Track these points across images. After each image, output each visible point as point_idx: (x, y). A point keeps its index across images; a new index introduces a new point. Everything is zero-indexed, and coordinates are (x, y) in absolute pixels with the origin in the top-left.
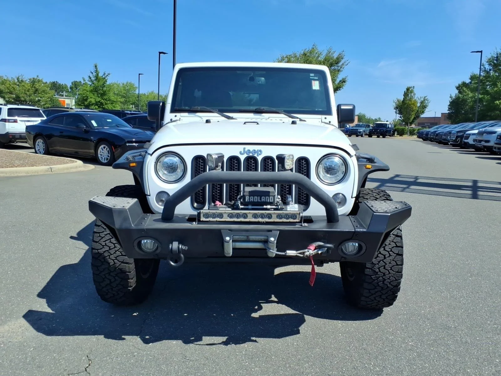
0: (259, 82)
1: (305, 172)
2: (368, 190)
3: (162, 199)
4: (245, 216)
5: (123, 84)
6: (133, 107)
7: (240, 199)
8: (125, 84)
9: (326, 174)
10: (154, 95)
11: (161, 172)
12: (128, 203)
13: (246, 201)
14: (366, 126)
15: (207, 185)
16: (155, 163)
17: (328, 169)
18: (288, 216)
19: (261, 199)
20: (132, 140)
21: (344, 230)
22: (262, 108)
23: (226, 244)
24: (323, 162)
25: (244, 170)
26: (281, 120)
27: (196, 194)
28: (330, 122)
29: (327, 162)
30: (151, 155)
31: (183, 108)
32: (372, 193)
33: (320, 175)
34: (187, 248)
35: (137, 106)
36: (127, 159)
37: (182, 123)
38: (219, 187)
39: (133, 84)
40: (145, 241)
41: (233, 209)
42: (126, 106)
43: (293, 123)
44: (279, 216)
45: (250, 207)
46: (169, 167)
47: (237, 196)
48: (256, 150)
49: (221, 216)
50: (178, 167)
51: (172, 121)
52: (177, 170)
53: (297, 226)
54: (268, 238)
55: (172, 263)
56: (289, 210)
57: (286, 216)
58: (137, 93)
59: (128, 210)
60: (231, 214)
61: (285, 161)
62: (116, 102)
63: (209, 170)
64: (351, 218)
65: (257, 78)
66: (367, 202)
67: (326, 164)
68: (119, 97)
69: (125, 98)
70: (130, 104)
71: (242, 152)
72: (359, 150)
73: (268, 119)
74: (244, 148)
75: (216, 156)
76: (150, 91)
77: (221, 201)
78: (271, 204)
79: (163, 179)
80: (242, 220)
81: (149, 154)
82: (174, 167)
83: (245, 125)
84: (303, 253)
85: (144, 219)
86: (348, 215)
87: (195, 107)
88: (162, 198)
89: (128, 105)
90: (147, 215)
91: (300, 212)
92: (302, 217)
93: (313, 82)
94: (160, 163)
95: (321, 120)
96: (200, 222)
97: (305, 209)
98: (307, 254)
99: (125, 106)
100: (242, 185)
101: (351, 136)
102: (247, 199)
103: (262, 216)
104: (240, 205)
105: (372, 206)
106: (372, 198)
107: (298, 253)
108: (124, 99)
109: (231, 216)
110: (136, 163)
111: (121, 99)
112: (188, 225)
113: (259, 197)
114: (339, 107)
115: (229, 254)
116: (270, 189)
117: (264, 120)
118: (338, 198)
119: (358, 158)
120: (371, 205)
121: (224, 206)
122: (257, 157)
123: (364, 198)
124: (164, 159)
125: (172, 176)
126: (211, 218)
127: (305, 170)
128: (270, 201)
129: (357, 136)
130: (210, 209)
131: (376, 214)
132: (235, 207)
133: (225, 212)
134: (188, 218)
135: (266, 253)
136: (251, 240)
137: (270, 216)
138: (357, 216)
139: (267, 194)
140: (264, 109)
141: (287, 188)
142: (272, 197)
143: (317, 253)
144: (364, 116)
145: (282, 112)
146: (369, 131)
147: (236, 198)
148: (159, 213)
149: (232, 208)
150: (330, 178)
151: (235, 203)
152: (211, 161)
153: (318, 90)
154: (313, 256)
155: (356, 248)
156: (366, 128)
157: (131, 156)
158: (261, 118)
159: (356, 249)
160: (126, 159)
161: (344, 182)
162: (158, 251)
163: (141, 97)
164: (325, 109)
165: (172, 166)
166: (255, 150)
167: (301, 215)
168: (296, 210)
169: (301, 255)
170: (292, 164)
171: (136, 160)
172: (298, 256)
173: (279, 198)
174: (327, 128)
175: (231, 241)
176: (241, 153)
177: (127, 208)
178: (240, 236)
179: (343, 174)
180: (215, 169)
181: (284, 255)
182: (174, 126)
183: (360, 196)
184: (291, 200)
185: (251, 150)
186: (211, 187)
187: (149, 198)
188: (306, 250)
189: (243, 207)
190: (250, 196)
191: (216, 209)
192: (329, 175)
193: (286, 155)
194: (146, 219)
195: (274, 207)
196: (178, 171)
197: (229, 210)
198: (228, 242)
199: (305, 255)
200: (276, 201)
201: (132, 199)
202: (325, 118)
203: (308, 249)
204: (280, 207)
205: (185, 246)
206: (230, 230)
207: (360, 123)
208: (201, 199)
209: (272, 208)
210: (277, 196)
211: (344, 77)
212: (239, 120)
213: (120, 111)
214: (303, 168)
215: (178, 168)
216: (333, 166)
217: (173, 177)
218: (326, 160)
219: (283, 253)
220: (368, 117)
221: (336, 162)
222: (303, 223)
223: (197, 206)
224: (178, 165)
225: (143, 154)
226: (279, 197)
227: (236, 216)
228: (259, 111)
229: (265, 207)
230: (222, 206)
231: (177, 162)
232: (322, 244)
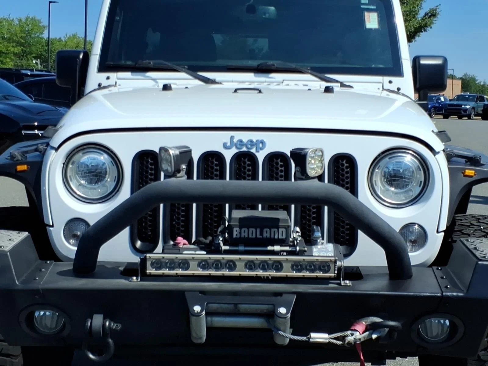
0: (265, 14)
1: (347, 183)
2: (471, 219)
3: (75, 232)
4: (231, 265)
5: (20, 21)
6: (39, 63)
7: (223, 233)
8: (24, 20)
9: (388, 187)
10: (77, 41)
11: (75, 181)
12: (10, 240)
13: (234, 236)
14: (477, 98)
15: (162, 205)
16: (64, 164)
17: (391, 176)
18: (314, 266)
19: (261, 233)
20: (33, 124)
21: (422, 294)
22: (271, 63)
23: (193, 319)
24: (382, 163)
25: (230, 178)
26: (307, 85)
27: (140, 222)
28: (399, 89)
29: (390, 164)
30: (57, 149)
31: (123, 62)
32: (478, 224)
33: (376, 188)
34: (120, 326)
35: (45, 61)
36: (12, 157)
37: (121, 90)
38: (183, 211)
39: (38, 20)
40: (42, 313)
41: (208, 253)
42: (24, 62)
43: (328, 90)
44: (297, 266)
45: (241, 248)
46: (89, 172)
47: (217, 227)
48: (254, 141)
49: (186, 265)
50: (106, 172)
51: (100, 87)
52: (105, 177)
53: (331, 285)
54: (274, 309)
55: (91, 356)
56: (317, 255)
57: (310, 266)
58: (45, 38)
59: (10, 254)
60: (205, 261)
61: (308, 162)
62: (5, 53)
63: (165, 178)
64: (436, 271)
65: (261, 8)
66: (467, 240)
67: (387, 168)
68: (11, 45)
69: (24, 47)
70: (33, 57)
71: (228, 144)
72: (450, 140)
73: (282, 84)
74: (232, 138)
75: (177, 152)
76: (70, 34)
77: (188, 237)
78: (282, 242)
79: (79, 195)
80: (226, 272)
81: (53, 148)
82: (100, 173)
83: (235, 94)
84: (343, 338)
85: (41, 270)
86: (431, 266)
87: (144, 62)
88: (77, 230)
89: (28, 60)
90: (46, 263)
91: (337, 258)
92: (340, 269)
93: (366, 14)
94: (72, 164)
95: (381, 85)
96: (145, 277)
97: (348, 252)
98: (350, 339)
99: (22, 61)
100: (227, 205)
101: (448, 118)
102: (236, 232)
103: (264, 266)
104: (222, 244)
105: (475, 248)
106: (478, 233)
107: (332, 338)
108: (20, 48)
109: (204, 264)
110: (27, 165)
111: (16, 49)
112: (122, 283)
113: (258, 230)
114: (416, 61)
115: (201, 338)
116: (281, 214)
117: (273, 86)
118: (412, 233)
119: (450, 157)
120: (473, 246)
121: (192, 246)
122: (257, 154)
123: (463, 234)
124: (82, 157)
125: (95, 189)
126: (166, 268)
127: (347, 178)
128: (280, 237)
129: (460, 117)
130: (165, 251)
131: (483, 264)
132: (213, 248)
133: (193, 258)
134: (124, 269)
135: (272, 338)
136: (242, 311)
137: (278, 266)
138: (447, 267)
139: (274, 223)
140: (274, 65)
141: (314, 213)
142: (284, 230)
143: (369, 338)
144: (473, 79)
145: (308, 71)
146: (482, 109)
147: (216, 232)
148: (69, 259)
149: (208, 250)
150: (396, 193)
151: (213, 240)
152: (167, 160)
153: (375, 30)
154: (362, 343)
155: (445, 329)
156: (476, 102)
157: (18, 153)
158: (267, 82)
159: (445, 331)
160: (10, 158)
161: (422, 202)
162: (66, 332)
163: (52, 44)
164: (391, 66)
165: (96, 170)
166: (251, 141)
167: (339, 263)
168: (330, 255)
169: (339, 343)
170: (320, 167)
171: (29, 160)
172: (333, 344)
173: (297, 232)
174: (393, 101)
175: (204, 313)
176: (225, 146)
177: (7, 249)
178: (222, 305)
179: (420, 186)
180: (173, 175)
181: (306, 341)
182: (105, 96)
183: (456, 229)
184: (320, 235)
185: (245, 140)
186: (168, 209)
187: (50, 230)
188: (349, 332)
189: (227, 248)
190: (240, 229)
191: (177, 251)
192: (393, 189)
193: (309, 149)
194: (43, 270)
195: (287, 248)
196: (107, 180)
197: (202, 254)
198: (198, 315)
199: (347, 342)
200: (292, 237)
201: (19, 233)
202: (390, 82)
203: (352, 330)
204: (298, 248)
205: (115, 322)
206: (203, 292)
207: (466, 93)
208: (150, 233)
209: (283, 251)
210: (294, 227)
211: (433, 6)
212: (226, 85)
213: (11, 69)
214: (343, 175)
215: (106, 174)
216: (401, 170)
217: (98, 191)
218: (387, 159)
219: (304, 338)
220: (480, 82)
221: (408, 163)
222: (341, 279)
223: (141, 245)
224: (106, 169)
225: (41, 147)
226: (298, 229)
227: (214, 265)
228: (264, 68)
229: (270, 248)
230: (189, 246)
231: (104, 163)
232: (378, 320)
